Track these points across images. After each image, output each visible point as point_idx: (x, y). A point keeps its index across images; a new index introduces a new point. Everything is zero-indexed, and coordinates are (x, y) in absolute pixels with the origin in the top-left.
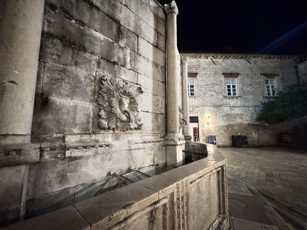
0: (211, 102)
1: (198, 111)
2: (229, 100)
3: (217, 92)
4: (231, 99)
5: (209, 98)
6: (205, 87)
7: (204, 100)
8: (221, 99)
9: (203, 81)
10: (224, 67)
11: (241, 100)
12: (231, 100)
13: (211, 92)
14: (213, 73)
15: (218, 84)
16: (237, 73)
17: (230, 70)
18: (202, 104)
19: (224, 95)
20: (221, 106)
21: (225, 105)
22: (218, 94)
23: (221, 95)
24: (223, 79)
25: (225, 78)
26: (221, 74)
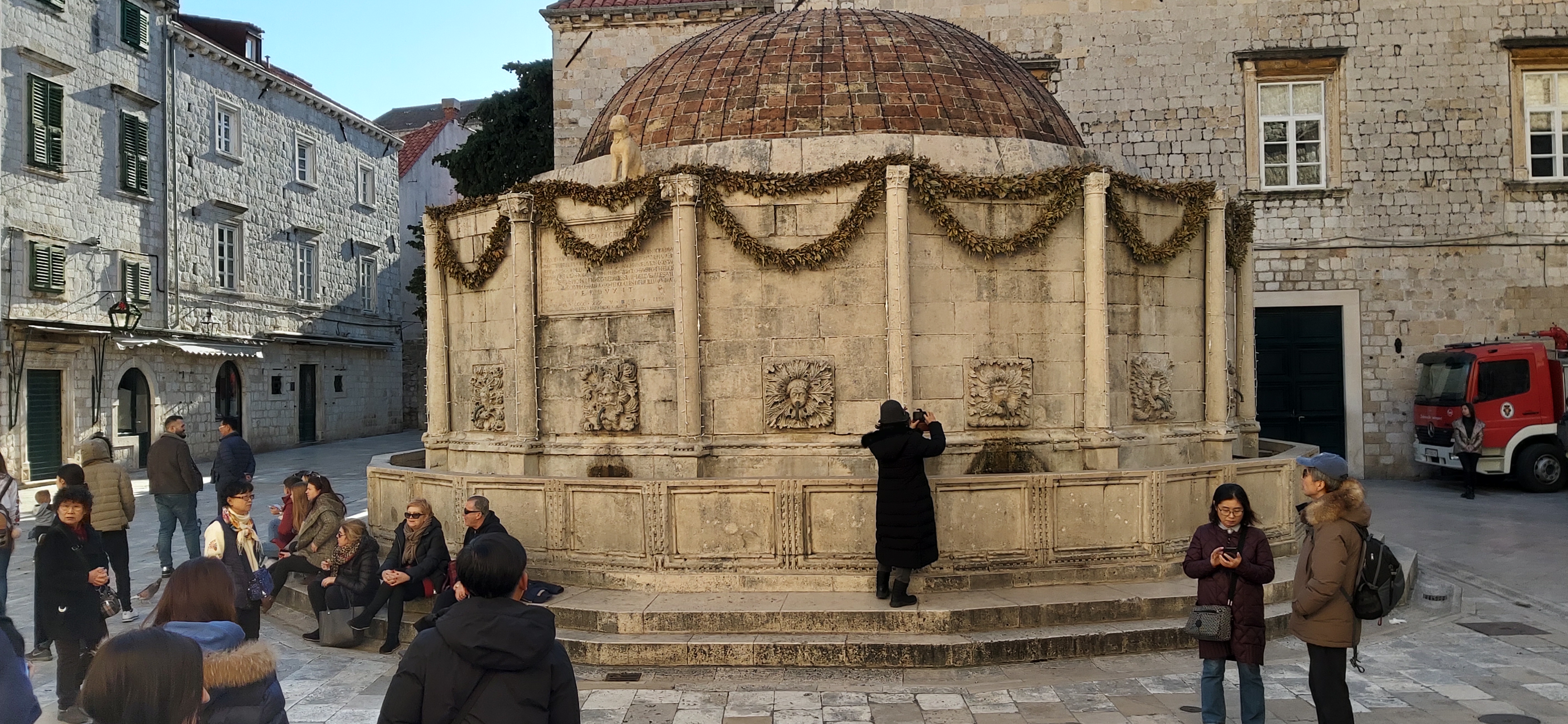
0: (1426, 220)
1: (1338, 275)
2: (1538, 206)
3: (1460, 158)
4: (1548, 196)
5: (1411, 199)
6: (1387, 129)
7: (1381, 211)
8: (1486, 200)
9: (1380, 95)
12: (1550, 205)
13: (1429, 161)
14: (1446, 40)
15: (1472, 106)
17: (1554, 14)
18: (1365, 234)
19: (1507, 176)
20: (1482, 243)
21: (1510, 234)
22: (1470, 170)
23: (1491, 174)
24: (1504, 80)
25: (1519, 67)
26: (1491, 43)
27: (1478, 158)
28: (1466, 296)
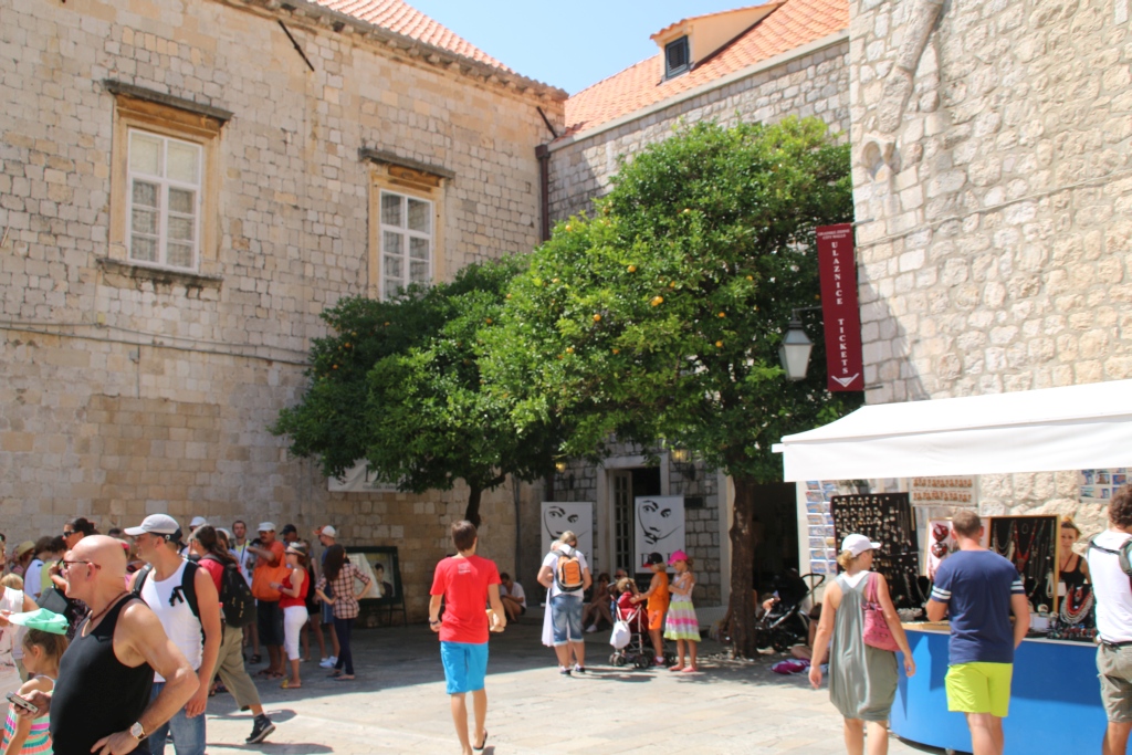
2: (135, 295)
3: (43, 218)
4: (148, 286)
8: (74, 277)
10: (128, 38)
11: (220, 308)
12: (149, 297)
14: (37, 60)
15: (63, 154)
16: (215, 104)
17: (168, 69)
19: (101, 251)
20: (64, 333)
21: (100, 326)
22: (56, 236)
23: (82, 245)
24: (106, 131)
25: (124, 120)
26: (94, 82)
27: (67, 223)
28: (39, 401)
